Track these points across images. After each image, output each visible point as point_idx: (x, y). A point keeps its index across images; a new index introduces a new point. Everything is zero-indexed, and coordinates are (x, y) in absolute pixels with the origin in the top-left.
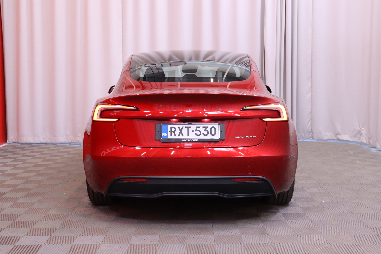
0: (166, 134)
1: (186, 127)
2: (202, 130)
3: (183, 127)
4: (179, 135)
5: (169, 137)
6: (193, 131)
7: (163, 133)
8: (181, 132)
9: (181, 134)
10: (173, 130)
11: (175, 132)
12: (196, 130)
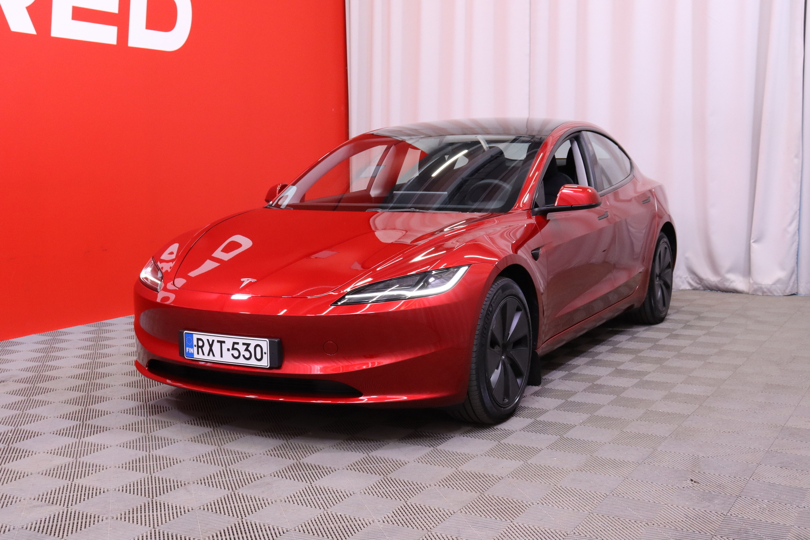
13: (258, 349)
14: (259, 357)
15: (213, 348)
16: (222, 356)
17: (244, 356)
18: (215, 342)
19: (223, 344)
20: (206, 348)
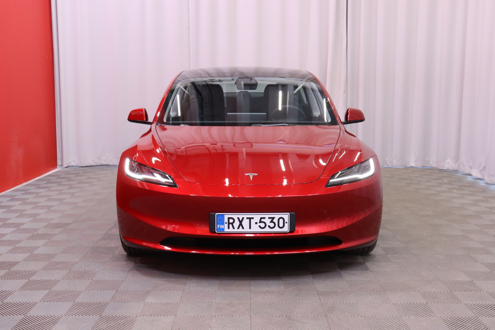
13: (281, 221)
14: (281, 225)
15: (243, 223)
16: (250, 228)
17: (269, 226)
18: (245, 219)
19: (252, 220)
20: (237, 224)
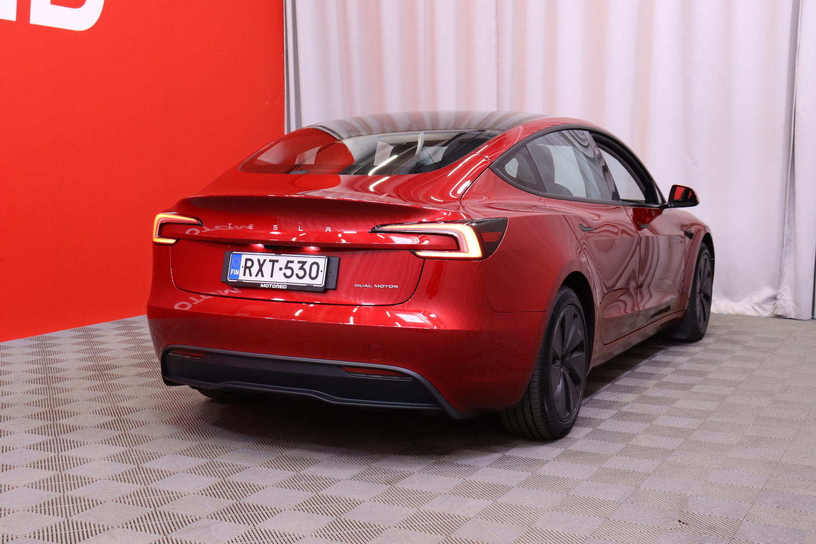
0: (236, 272)
1: (270, 261)
2: (296, 266)
3: (265, 261)
4: (257, 275)
5: (241, 278)
6: (281, 269)
7: (232, 270)
8: (260, 270)
9: (260, 273)
10: (249, 264)
11: (251, 269)
12: (287, 267)
